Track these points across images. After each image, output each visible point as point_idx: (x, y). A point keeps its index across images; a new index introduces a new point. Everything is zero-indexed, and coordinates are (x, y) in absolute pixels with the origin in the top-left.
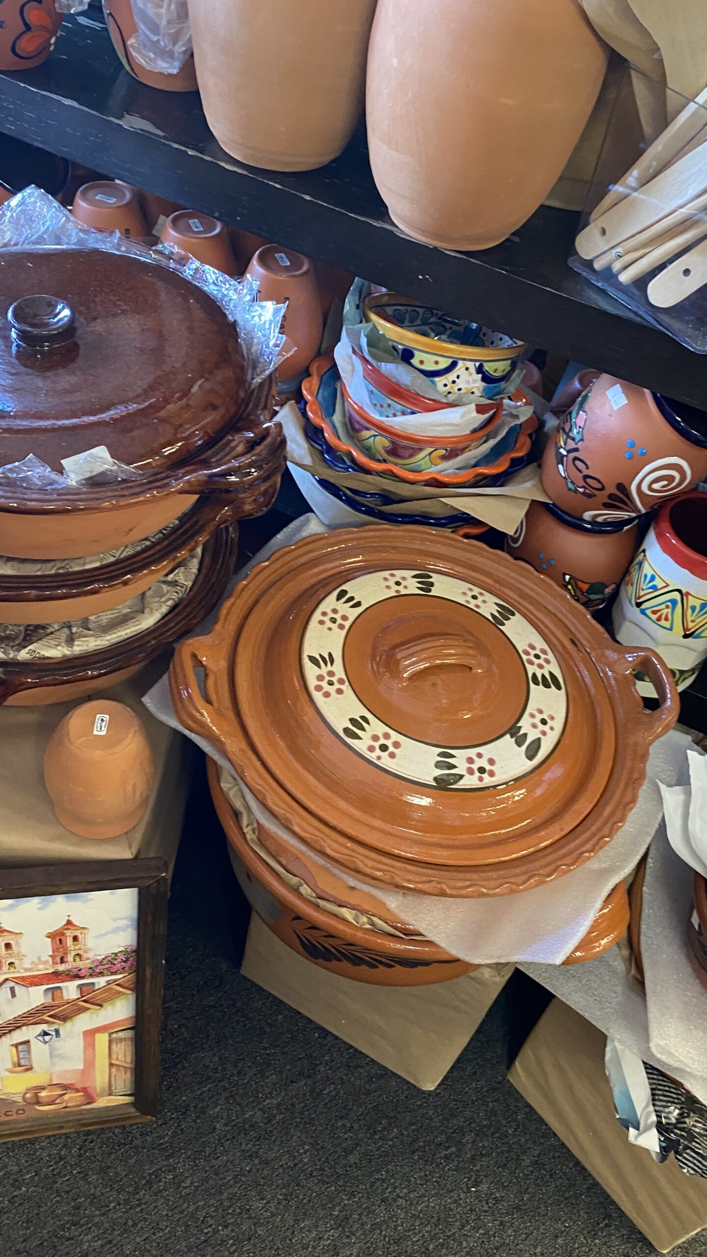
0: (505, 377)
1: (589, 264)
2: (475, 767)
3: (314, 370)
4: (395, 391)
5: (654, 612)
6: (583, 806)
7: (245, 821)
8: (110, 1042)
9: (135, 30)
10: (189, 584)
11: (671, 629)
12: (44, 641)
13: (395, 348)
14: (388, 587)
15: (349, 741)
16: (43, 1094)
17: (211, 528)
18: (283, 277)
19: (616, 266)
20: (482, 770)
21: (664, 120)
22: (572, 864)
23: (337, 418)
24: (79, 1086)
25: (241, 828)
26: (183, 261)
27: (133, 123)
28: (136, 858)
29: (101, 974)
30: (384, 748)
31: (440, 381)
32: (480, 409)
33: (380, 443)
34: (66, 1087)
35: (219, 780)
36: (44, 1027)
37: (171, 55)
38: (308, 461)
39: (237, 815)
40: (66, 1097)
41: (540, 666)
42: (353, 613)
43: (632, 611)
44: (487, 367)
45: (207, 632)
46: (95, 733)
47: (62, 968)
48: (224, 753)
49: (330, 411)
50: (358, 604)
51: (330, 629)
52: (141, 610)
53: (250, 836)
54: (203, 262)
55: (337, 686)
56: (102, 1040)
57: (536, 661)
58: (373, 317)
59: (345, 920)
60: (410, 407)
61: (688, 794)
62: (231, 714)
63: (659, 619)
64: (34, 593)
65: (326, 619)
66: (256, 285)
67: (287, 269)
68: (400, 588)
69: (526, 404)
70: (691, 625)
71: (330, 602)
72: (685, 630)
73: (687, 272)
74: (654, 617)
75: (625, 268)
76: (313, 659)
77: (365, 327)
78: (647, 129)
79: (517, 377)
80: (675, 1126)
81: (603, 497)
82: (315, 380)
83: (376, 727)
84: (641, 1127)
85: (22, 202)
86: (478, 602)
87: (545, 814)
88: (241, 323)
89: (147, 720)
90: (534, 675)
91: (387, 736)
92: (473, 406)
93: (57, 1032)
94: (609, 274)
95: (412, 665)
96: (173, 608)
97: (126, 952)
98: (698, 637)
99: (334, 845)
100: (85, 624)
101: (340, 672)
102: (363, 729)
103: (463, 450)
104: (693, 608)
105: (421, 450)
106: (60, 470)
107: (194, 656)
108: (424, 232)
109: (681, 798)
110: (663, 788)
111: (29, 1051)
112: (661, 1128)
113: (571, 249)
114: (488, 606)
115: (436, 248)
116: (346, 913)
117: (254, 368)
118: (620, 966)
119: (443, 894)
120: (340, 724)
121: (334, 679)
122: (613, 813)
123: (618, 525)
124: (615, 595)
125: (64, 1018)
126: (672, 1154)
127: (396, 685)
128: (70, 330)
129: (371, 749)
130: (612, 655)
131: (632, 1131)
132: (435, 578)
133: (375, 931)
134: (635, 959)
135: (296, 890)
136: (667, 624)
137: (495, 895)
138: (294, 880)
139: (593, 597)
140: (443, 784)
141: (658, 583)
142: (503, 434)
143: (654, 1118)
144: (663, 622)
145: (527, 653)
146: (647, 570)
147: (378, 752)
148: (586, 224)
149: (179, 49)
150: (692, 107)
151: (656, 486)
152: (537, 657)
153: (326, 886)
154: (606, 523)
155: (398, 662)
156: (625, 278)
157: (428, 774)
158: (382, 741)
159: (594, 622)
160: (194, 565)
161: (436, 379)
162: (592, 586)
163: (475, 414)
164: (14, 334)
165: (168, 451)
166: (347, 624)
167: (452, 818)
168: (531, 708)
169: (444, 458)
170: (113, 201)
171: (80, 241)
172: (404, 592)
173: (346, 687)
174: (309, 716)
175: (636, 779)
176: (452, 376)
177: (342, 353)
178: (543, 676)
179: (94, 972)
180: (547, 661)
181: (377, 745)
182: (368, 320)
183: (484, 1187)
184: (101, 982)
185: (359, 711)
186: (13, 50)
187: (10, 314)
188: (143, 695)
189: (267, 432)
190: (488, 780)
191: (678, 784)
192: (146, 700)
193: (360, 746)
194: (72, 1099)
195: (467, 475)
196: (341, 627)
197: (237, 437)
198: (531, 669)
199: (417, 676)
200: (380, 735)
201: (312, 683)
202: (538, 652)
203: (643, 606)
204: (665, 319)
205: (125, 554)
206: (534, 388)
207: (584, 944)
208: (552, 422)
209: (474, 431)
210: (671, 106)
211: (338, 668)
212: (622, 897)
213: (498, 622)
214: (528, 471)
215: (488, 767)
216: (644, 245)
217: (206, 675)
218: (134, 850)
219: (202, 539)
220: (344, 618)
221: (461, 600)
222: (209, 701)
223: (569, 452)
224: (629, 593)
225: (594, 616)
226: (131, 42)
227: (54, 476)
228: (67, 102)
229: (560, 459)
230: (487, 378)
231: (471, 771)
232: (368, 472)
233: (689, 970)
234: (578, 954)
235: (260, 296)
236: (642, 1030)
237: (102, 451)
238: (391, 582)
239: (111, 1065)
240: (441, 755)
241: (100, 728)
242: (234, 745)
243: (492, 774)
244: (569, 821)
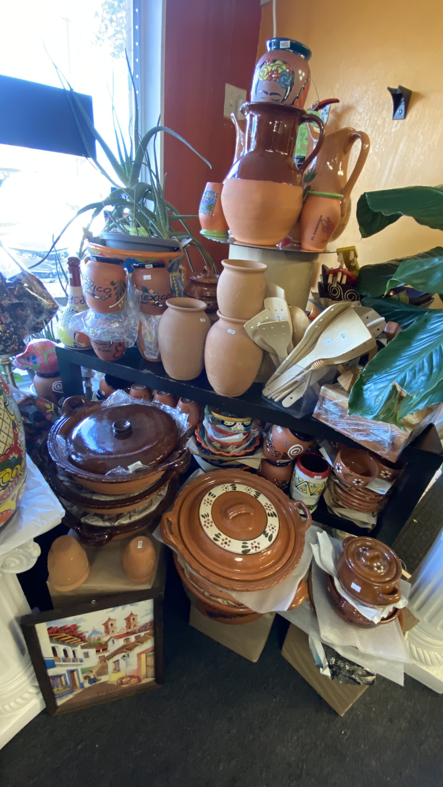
0: (250, 425)
1: (266, 397)
2: (254, 546)
3: (198, 427)
4: (220, 431)
5: (301, 488)
6: (288, 554)
7: (185, 571)
8: (146, 657)
9: (145, 350)
10: (165, 494)
11: (306, 493)
12: (122, 519)
13: (219, 420)
14: (223, 490)
15: (215, 542)
16: (124, 680)
17: (170, 478)
18: (188, 404)
19: (273, 398)
20: (256, 547)
21: (279, 364)
22: (287, 575)
23: (205, 439)
24: (136, 675)
25: (185, 575)
26: (160, 404)
27: (146, 371)
28: (152, 588)
29: (142, 631)
30: (226, 543)
31: (232, 428)
32: (244, 434)
33: (218, 445)
34: (131, 677)
35: (177, 559)
36: (124, 654)
37: (155, 355)
38: (198, 453)
39: (183, 570)
40: (132, 680)
41: (270, 510)
42: (214, 499)
43: (295, 489)
44: (245, 423)
45: (171, 510)
46: (138, 547)
47: (129, 630)
48: (178, 550)
49: (203, 437)
50: (215, 496)
51: (207, 505)
52: (151, 504)
53: (188, 576)
54: (166, 404)
55: (210, 524)
56: (143, 656)
57: (268, 508)
58: (213, 413)
59: (219, 603)
60: (225, 435)
61: (319, 546)
62: (179, 537)
63: (303, 490)
64: (120, 505)
65: (206, 502)
66: (180, 409)
67: (189, 402)
68: (227, 490)
69: (257, 430)
70: (312, 492)
71: (207, 497)
72: (311, 493)
73: (291, 398)
74: (301, 490)
75: (277, 397)
76: (202, 516)
77: (210, 416)
78: (275, 364)
79: (253, 424)
80: (334, 665)
81: (281, 456)
82: (198, 430)
83: (223, 536)
84: (324, 667)
85: (116, 394)
86: (250, 491)
87: (277, 558)
88: (176, 420)
89: (153, 540)
90: (268, 513)
91: (226, 539)
92: (242, 434)
93: (128, 655)
94: (272, 400)
95: (232, 514)
96: (160, 503)
97: (150, 622)
98: (315, 495)
99: (213, 578)
100: (134, 511)
101: (211, 519)
102: (219, 537)
103: (241, 445)
104: (311, 486)
105: (229, 446)
106: (127, 469)
107: (168, 519)
108: (223, 394)
109: (317, 548)
110: (312, 545)
111: (119, 664)
112: (330, 667)
113: (261, 393)
114: (253, 492)
115: (226, 397)
116: (220, 600)
117: (181, 432)
118: (308, 607)
119: (248, 591)
120: (212, 536)
121: (209, 522)
122: (297, 556)
123: (286, 464)
124: (289, 484)
125: (130, 649)
126: (335, 677)
127: (228, 522)
128: (130, 427)
129: (222, 544)
130: (290, 504)
131: (321, 669)
132: (237, 485)
133: (229, 605)
134: (313, 605)
135: (203, 594)
136: (305, 492)
137: (264, 589)
138: (202, 590)
139: (283, 485)
140: (245, 553)
141: (300, 480)
142: (252, 439)
143: (327, 663)
144: (304, 491)
145: (266, 506)
146: (297, 476)
147: (224, 545)
148: (264, 387)
149: (157, 353)
150: (285, 361)
151: (294, 453)
152: (269, 507)
153: (213, 591)
154: (283, 463)
155: (228, 514)
156: (276, 400)
157: (240, 550)
158: (225, 541)
159: (284, 494)
160: (166, 488)
161: (231, 428)
162: (282, 481)
163: (243, 436)
164: (114, 431)
165: (158, 459)
166: (212, 503)
167: (250, 564)
168: (268, 524)
169: (236, 448)
170: (141, 388)
171: (132, 402)
172: (228, 491)
173: (213, 524)
174: (202, 534)
175: (303, 544)
176: (235, 426)
177: (205, 422)
178: (271, 513)
179: (140, 631)
180: (272, 508)
181: (224, 542)
182: (212, 414)
183: (278, 698)
184: (142, 634)
185: (217, 531)
186: (114, 356)
187: (113, 426)
188: (152, 532)
189: (185, 451)
190: (258, 550)
191: (316, 543)
192: (154, 534)
193: (219, 543)
194: (134, 681)
195: (243, 452)
196: (210, 504)
197: (177, 453)
198: (267, 511)
199: (234, 518)
200: (225, 539)
201: (203, 523)
202: (269, 505)
203: (298, 487)
204: (288, 410)
205: (146, 489)
206: (259, 425)
207: (295, 601)
208: (265, 435)
209: (244, 440)
210: (280, 360)
211: (210, 518)
212: (304, 584)
213: (256, 497)
214: (259, 450)
215: (258, 546)
216: (279, 392)
217: (171, 525)
218: (152, 585)
219: (168, 482)
220: (211, 501)
221: (245, 491)
222: (172, 533)
223: (269, 444)
224: (293, 483)
225: (284, 492)
226: (145, 352)
227: (126, 471)
228: (128, 368)
229: (268, 447)
230: (245, 426)
231: (253, 548)
232: (215, 454)
233: (330, 606)
234: (294, 606)
235: (181, 413)
236: (317, 630)
237: (139, 463)
238: (224, 488)
239: (147, 666)
240: (243, 543)
241: (140, 547)
242: (181, 547)
243: (259, 548)
244: (284, 560)
